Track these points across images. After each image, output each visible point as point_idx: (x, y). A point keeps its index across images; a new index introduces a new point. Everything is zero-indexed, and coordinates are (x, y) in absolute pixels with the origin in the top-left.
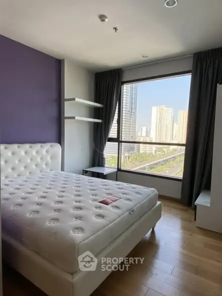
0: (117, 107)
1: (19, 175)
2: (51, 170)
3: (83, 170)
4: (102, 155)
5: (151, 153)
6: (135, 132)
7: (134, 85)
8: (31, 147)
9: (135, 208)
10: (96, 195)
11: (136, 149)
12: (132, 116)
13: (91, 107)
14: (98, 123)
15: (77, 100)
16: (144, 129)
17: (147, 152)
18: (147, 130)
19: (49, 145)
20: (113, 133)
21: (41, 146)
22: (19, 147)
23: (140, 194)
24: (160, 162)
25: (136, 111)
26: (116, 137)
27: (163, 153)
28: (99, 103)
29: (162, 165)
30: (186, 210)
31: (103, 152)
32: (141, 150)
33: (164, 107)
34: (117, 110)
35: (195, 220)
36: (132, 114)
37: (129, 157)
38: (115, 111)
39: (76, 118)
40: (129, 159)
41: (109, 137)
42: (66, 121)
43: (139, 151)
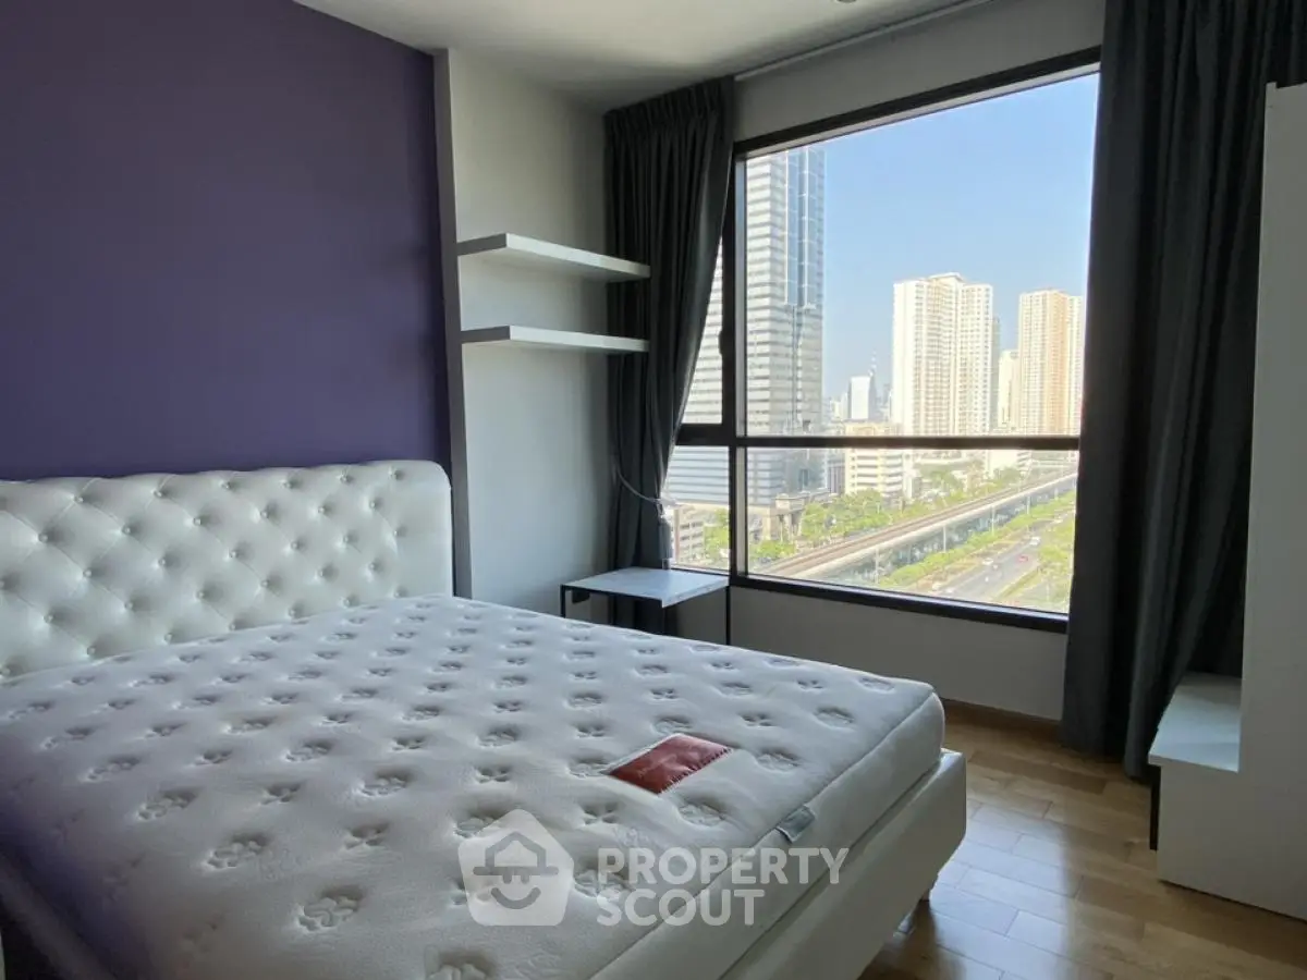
0: (718, 273)
1: (240, 624)
2: (402, 593)
3: (564, 589)
4: (654, 510)
5: (900, 493)
6: (819, 401)
7: (807, 152)
8: (294, 484)
9: (812, 806)
10: (599, 728)
11: (825, 475)
12: (804, 330)
13: (588, 281)
14: (629, 356)
15: (515, 242)
16: (861, 385)
17: (880, 488)
18: (872, 391)
19: (384, 472)
20: (701, 402)
21: (349, 480)
22: (232, 486)
23: (845, 714)
24: (939, 534)
25: (820, 307)
26: (718, 419)
27: (953, 491)
28: (628, 256)
29: (951, 544)
30: (1098, 786)
31: (656, 496)
32: (848, 480)
33: (950, 281)
34: (717, 284)
35: (1154, 845)
36: (804, 319)
37: (794, 517)
38: (708, 290)
39: (517, 333)
40: (794, 522)
41: (686, 420)
42: (467, 349)
43: (840, 490)
